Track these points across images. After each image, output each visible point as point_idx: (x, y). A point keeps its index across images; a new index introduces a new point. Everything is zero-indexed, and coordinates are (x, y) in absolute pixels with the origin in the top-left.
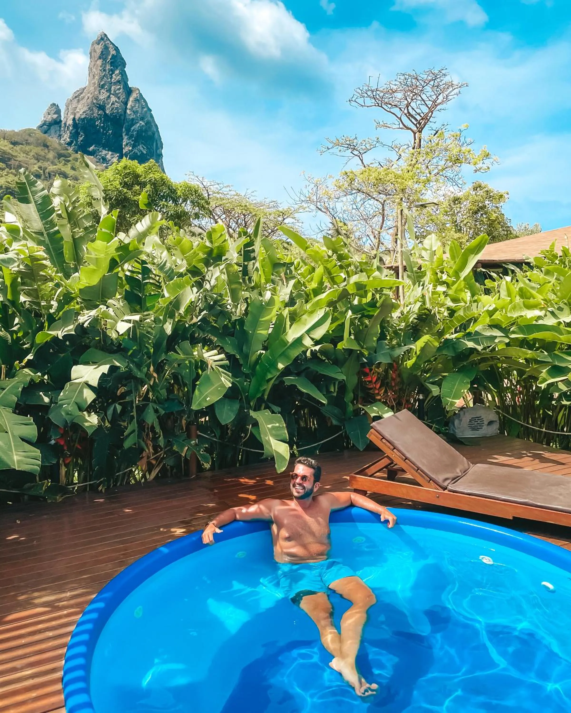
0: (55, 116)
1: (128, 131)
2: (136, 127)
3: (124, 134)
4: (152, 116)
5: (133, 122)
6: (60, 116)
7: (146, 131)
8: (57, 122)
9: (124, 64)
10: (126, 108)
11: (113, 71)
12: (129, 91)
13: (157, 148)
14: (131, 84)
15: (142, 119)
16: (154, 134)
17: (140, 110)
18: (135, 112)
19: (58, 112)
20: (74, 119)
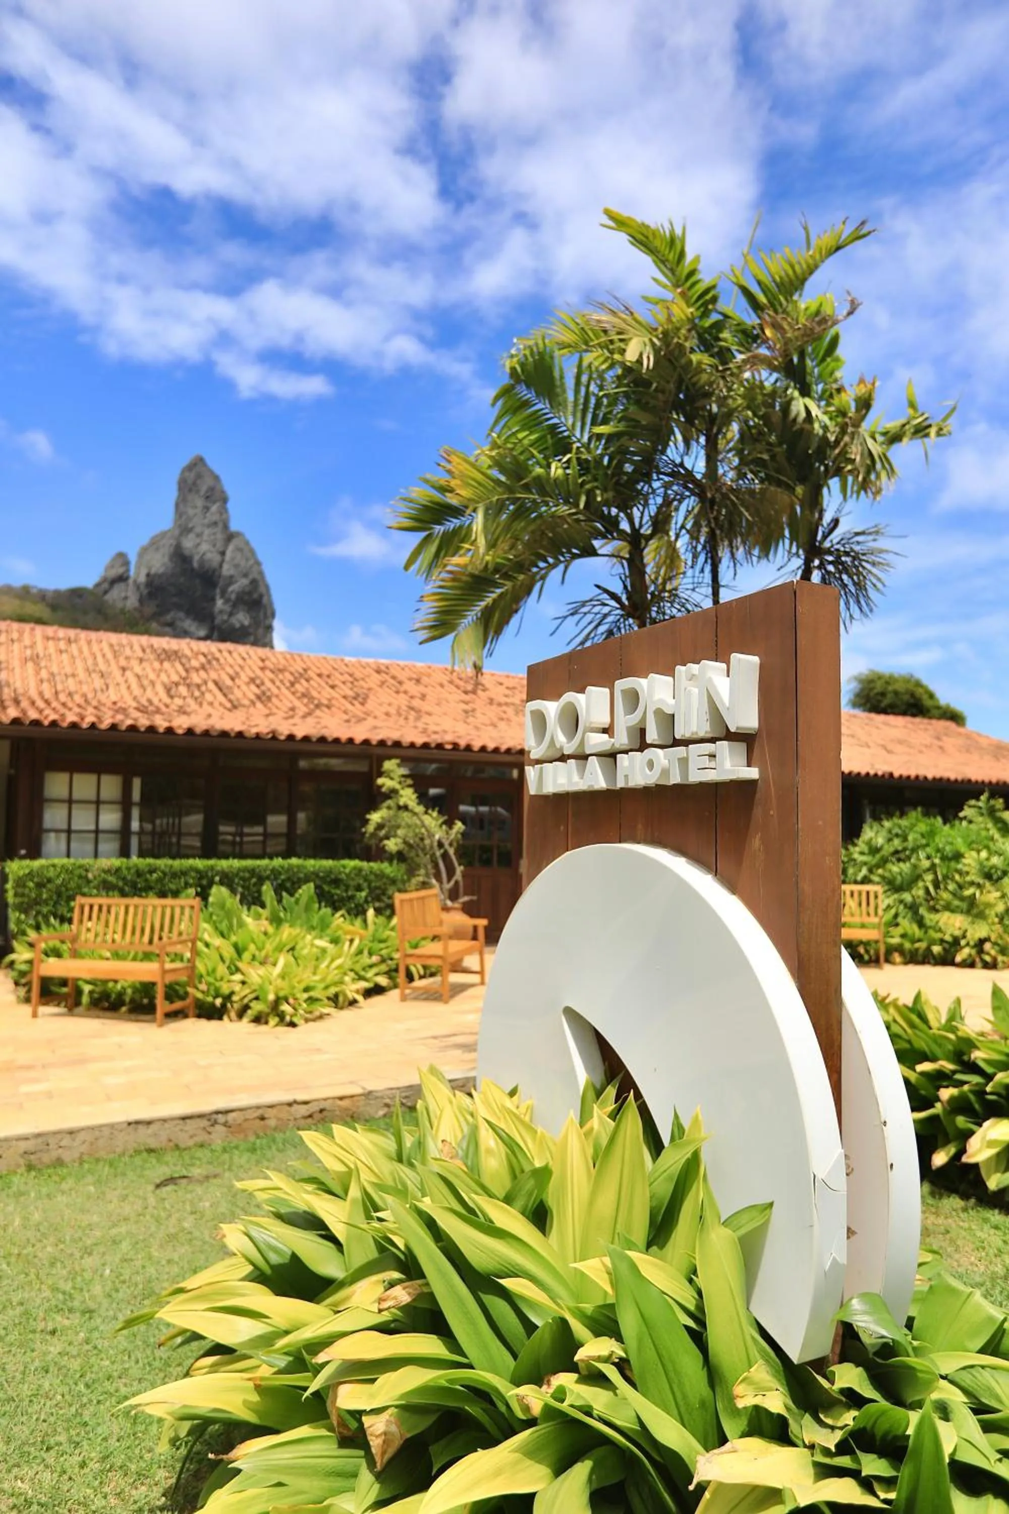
0: (121, 570)
1: (223, 593)
2: (234, 588)
3: (218, 597)
4: (261, 573)
5: (231, 580)
6: (128, 570)
7: (250, 593)
8: (122, 579)
9: (225, 500)
10: (223, 561)
11: (207, 509)
12: (230, 537)
13: (266, 617)
14: (234, 527)
15: (245, 575)
16: (261, 596)
17: (243, 563)
18: (236, 566)
19: (126, 563)
20: (148, 575)
